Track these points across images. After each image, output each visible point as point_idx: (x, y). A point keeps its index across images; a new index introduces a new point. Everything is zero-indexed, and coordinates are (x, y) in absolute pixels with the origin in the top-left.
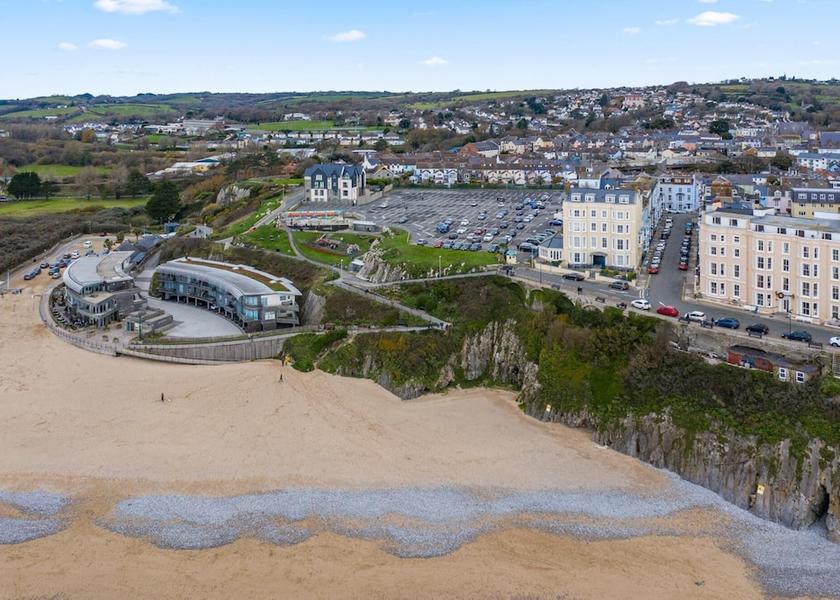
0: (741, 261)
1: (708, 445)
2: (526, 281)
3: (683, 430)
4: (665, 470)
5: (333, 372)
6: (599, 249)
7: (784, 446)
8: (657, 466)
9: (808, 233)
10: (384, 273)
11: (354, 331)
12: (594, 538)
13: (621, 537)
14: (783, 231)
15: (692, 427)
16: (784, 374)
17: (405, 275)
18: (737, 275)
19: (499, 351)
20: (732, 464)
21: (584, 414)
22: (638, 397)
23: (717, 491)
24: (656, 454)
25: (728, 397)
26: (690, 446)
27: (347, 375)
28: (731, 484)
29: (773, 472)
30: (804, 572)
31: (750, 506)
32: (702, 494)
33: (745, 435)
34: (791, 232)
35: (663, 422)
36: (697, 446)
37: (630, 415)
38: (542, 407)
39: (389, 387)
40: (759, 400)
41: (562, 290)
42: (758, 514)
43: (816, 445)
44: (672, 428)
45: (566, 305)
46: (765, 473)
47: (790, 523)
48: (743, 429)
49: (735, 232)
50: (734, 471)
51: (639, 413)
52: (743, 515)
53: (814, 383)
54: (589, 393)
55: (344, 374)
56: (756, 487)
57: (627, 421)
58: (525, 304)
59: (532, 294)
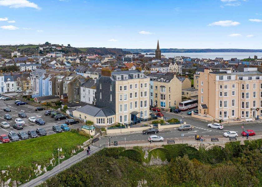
0: (236, 97)
6: (134, 109)
18: (233, 105)
49: (233, 82)
58: (144, 163)
59: (150, 153)
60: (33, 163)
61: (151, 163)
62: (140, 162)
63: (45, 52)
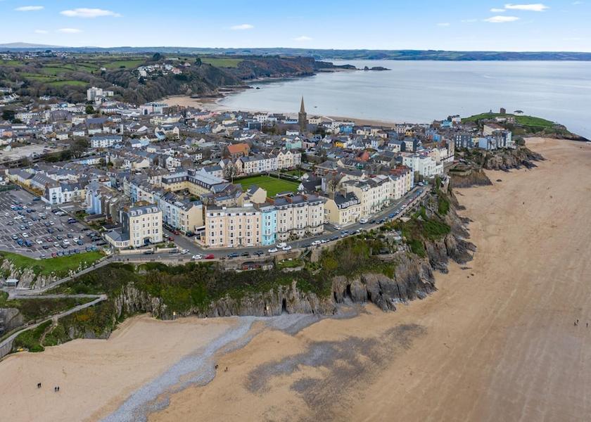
0: (223, 229)
1: (246, 301)
2: (134, 262)
3: (235, 300)
4: (233, 316)
5: (56, 344)
6: (147, 235)
7: (271, 291)
8: (229, 316)
9: (247, 214)
10: (42, 282)
11: (55, 318)
12: (243, 347)
13: (248, 342)
14: (238, 215)
15: (239, 297)
16: (265, 268)
17: (56, 279)
19: (127, 299)
20: (256, 304)
21: (191, 310)
22: (215, 294)
23: (253, 315)
24: (228, 312)
25: (250, 282)
26: (239, 304)
27: (65, 342)
28: (257, 310)
29: (270, 301)
30: (294, 325)
31: (266, 315)
32: (250, 318)
33: (258, 293)
34: (241, 214)
35: (228, 299)
36: (242, 303)
37: (212, 302)
38: (171, 314)
39: (96, 337)
40: (261, 279)
41: (156, 261)
42: (268, 316)
43: (280, 287)
44: (231, 300)
45: (163, 267)
46: (267, 302)
47: (278, 315)
48: (257, 290)
49: (220, 218)
50: (257, 306)
51: (216, 300)
52: (265, 318)
53: (275, 267)
54: (192, 301)
55: (63, 342)
56: (265, 308)
57: (212, 305)
58: (135, 273)
59: (139, 267)
60: (68, 269)
61: (140, 272)
62: (133, 272)
63: (149, 79)
